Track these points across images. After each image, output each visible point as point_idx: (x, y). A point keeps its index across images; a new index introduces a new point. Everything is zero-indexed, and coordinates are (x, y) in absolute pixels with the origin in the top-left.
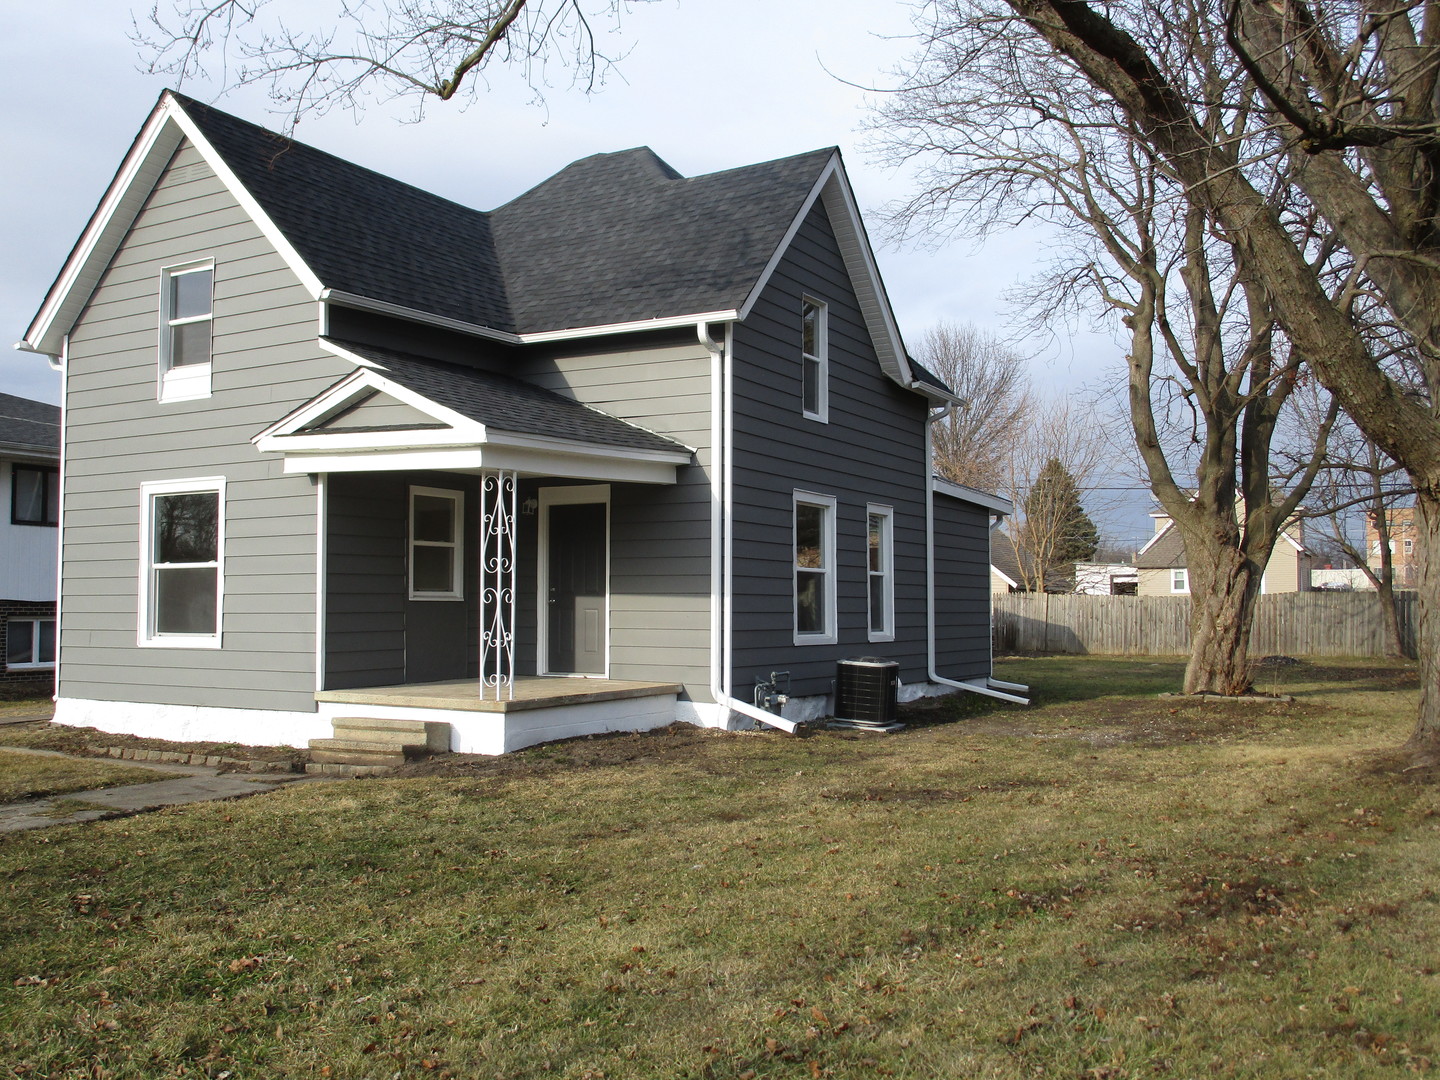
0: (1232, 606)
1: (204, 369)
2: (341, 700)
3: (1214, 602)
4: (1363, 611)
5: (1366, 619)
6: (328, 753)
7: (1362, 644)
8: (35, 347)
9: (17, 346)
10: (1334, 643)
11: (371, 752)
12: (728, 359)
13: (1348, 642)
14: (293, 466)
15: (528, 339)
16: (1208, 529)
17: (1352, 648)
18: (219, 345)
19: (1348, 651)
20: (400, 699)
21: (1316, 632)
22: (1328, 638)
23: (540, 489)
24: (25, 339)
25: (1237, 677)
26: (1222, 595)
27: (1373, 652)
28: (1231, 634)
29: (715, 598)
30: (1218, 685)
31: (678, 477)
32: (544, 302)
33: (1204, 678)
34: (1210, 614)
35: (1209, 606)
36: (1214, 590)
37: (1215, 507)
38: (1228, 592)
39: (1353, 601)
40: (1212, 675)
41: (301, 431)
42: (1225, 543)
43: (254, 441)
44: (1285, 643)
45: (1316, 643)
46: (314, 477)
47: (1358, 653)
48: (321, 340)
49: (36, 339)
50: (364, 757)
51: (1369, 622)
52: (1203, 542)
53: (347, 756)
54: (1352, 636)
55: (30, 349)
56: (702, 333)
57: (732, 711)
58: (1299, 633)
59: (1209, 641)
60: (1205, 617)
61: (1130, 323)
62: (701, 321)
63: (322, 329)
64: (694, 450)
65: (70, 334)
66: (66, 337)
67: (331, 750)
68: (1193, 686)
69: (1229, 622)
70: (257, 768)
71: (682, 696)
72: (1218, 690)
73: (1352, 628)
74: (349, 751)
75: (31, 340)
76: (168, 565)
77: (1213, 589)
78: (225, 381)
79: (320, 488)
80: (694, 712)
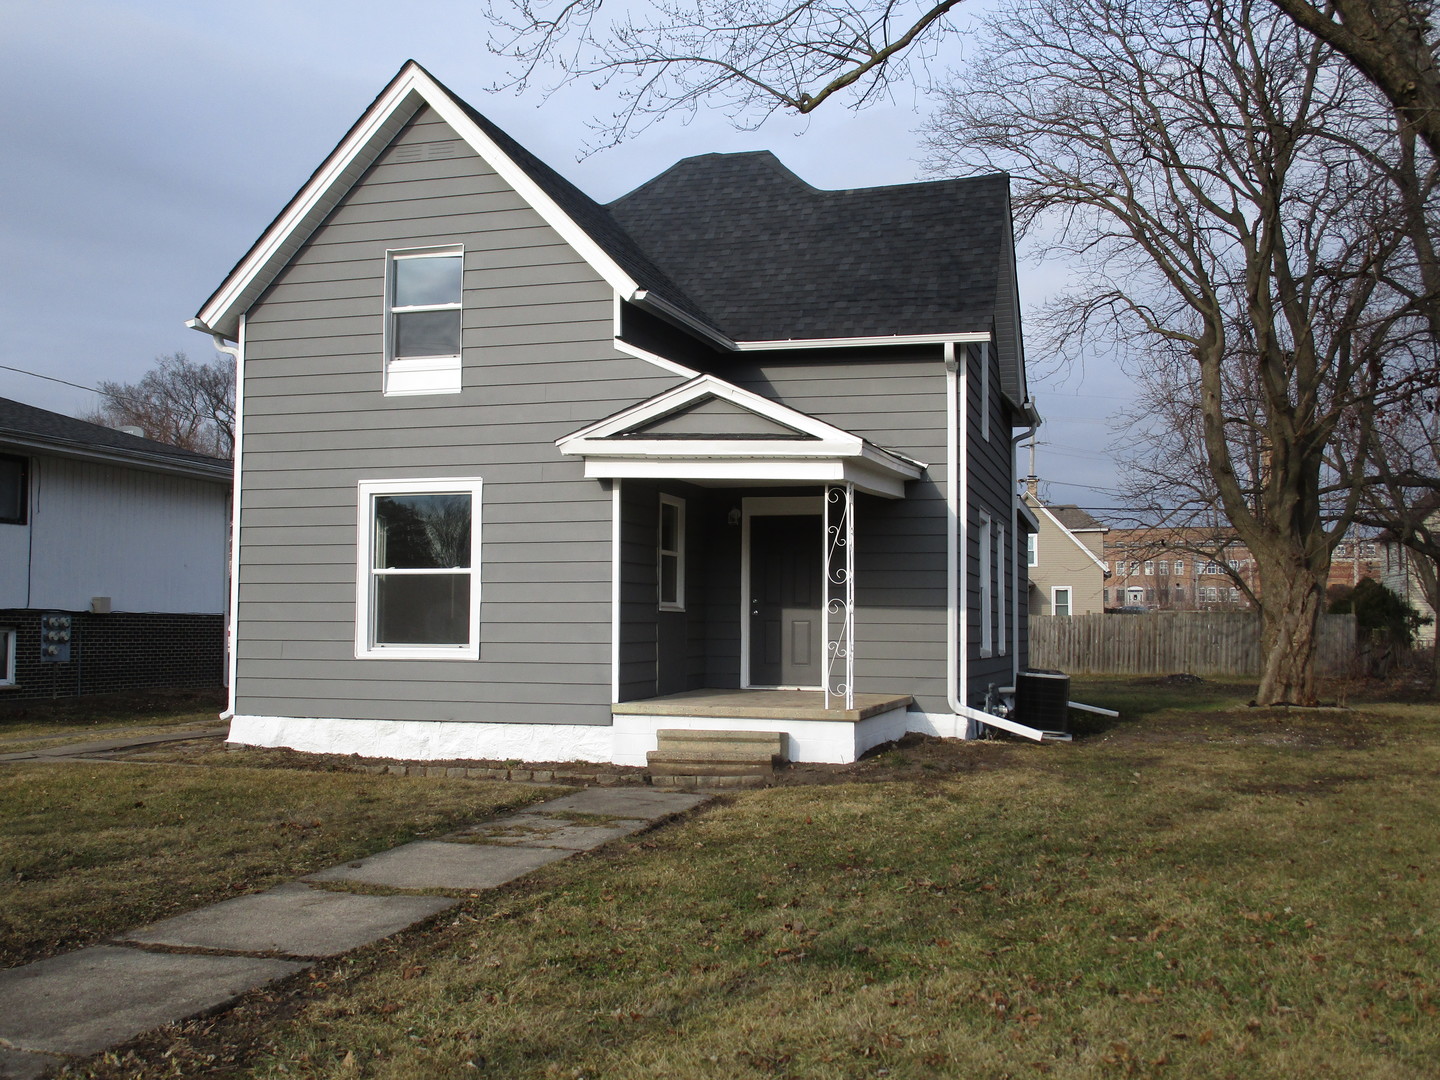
0: (1306, 623)
1: (454, 363)
2: (648, 711)
3: (1290, 619)
4: (1238, 632)
5: (1240, 639)
6: (672, 766)
7: (1236, 663)
8: (211, 325)
9: (192, 323)
10: (1210, 662)
11: (729, 763)
12: (963, 379)
13: (1224, 660)
14: (594, 470)
15: (744, 346)
16: (1283, 552)
17: (1226, 667)
18: (468, 338)
19: (1223, 670)
20: (725, 710)
21: (1193, 652)
22: (1205, 658)
23: (744, 499)
24: (198, 316)
25: (1307, 689)
26: (1297, 613)
27: (1246, 671)
28: (1305, 650)
29: (951, 612)
30: (1294, 696)
31: (906, 492)
32: (744, 309)
33: (1280, 691)
34: (1288, 631)
35: (1286, 623)
36: (1291, 609)
37: (1288, 532)
38: (1302, 612)
39: (1228, 621)
40: (1288, 687)
41: (617, 436)
42: (1299, 566)
43: (558, 443)
44: (1164, 662)
45: (1193, 663)
46: (607, 483)
47: (1232, 671)
48: (616, 341)
49: (213, 316)
50: (719, 767)
51: (1243, 642)
52: (1278, 563)
53: (697, 767)
54: (1227, 655)
55: (204, 328)
56: (949, 351)
57: (971, 720)
58: (1177, 652)
59: (1285, 656)
60: (1283, 634)
61: (1199, 355)
62: (948, 341)
63: (617, 331)
64: (925, 466)
65: (249, 314)
66: (243, 319)
67: (676, 762)
68: (1268, 698)
69: (1304, 638)
70: (608, 782)
71: (912, 707)
72: (1294, 701)
73: (1227, 648)
74: (700, 762)
75: (205, 318)
76: (392, 571)
77: (1289, 607)
78: (482, 377)
79: (616, 494)
80: (928, 722)
